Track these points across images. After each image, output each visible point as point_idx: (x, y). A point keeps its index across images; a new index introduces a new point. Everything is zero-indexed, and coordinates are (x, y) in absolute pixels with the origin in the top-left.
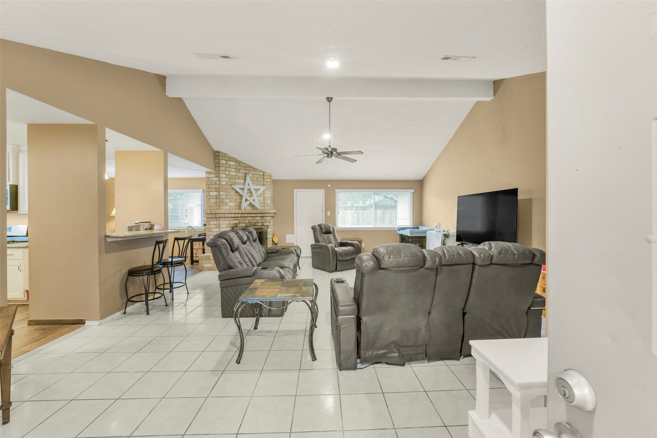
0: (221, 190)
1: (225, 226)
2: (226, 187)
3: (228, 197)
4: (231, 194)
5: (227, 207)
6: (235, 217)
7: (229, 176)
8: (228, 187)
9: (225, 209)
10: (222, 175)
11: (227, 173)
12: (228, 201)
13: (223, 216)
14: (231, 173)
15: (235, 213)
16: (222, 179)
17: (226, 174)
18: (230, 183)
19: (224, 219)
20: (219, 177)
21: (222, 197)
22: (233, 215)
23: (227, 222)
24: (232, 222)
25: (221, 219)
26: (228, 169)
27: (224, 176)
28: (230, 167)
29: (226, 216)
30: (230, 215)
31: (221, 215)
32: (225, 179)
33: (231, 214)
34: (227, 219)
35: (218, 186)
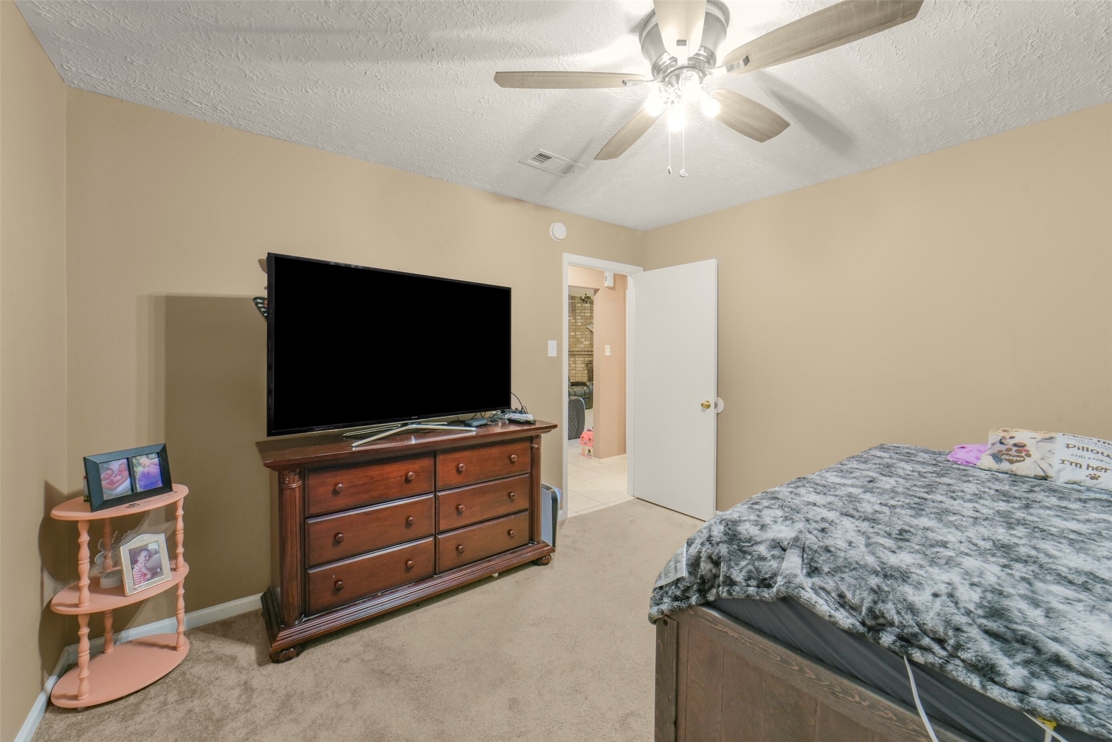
0: (577, 330)
1: (580, 362)
2: (581, 327)
3: (583, 336)
4: (586, 333)
5: (582, 346)
6: (588, 355)
7: (584, 317)
8: (583, 327)
9: (581, 346)
10: (577, 317)
11: (582, 314)
12: (583, 340)
13: (578, 353)
14: (586, 315)
15: (588, 351)
16: (578, 321)
17: (581, 316)
18: (585, 324)
19: (580, 356)
20: (575, 319)
21: (578, 337)
22: (587, 353)
23: (582, 359)
24: (587, 359)
25: (576, 356)
26: (583, 311)
27: (580, 317)
28: (585, 309)
29: (581, 353)
30: (584, 353)
31: (575, 353)
32: (581, 321)
33: (585, 351)
34: (582, 356)
35: (574, 327)
